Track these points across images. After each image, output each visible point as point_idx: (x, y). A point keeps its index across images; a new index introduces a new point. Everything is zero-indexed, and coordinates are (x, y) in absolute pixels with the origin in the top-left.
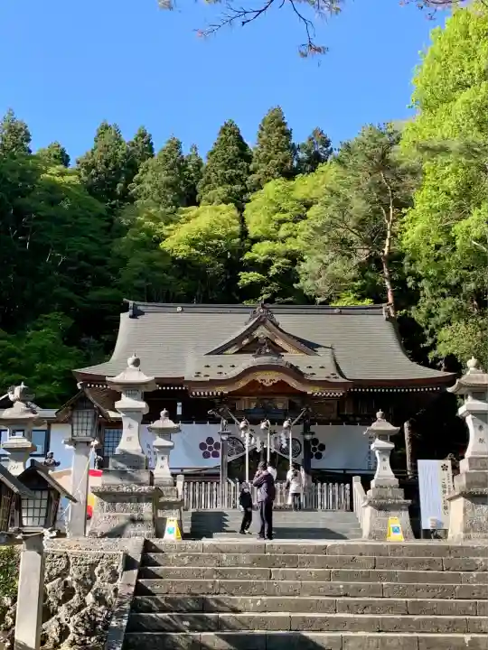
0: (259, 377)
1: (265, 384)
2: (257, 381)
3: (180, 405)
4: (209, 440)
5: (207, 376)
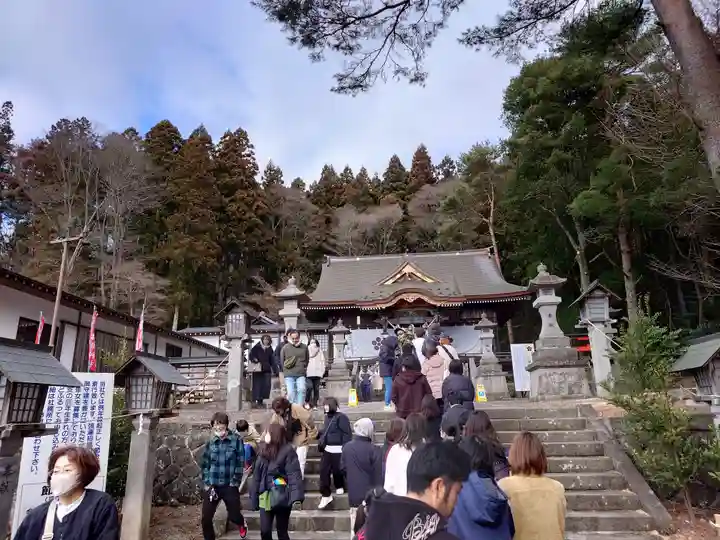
1: (409, 301)
2: (403, 299)
3: (359, 318)
4: (378, 339)
5: (371, 298)
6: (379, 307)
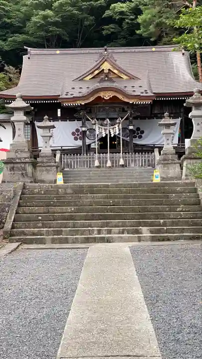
0: (102, 94)
1: (105, 98)
2: (101, 97)
3: (59, 111)
4: (77, 130)
5: (72, 95)
6: (78, 103)
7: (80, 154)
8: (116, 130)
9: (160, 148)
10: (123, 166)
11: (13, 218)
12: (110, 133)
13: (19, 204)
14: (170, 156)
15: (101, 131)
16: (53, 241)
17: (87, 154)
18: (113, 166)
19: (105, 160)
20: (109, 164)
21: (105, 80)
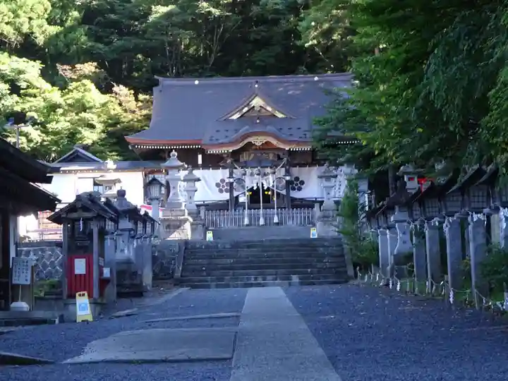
0: (251, 140)
1: (257, 144)
2: (251, 143)
3: (200, 157)
4: (223, 181)
5: (217, 140)
6: (225, 150)
7: (228, 210)
8: (269, 182)
9: (321, 203)
10: (278, 224)
11: (181, 269)
12: (263, 184)
13: (184, 257)
14: (331, 213)
15: (251, 182)
16: (217, 286)
17: (235, 210)
18: (266, 224)
19: (256, 216)
20: (262, 222)
21: (257, 123)
